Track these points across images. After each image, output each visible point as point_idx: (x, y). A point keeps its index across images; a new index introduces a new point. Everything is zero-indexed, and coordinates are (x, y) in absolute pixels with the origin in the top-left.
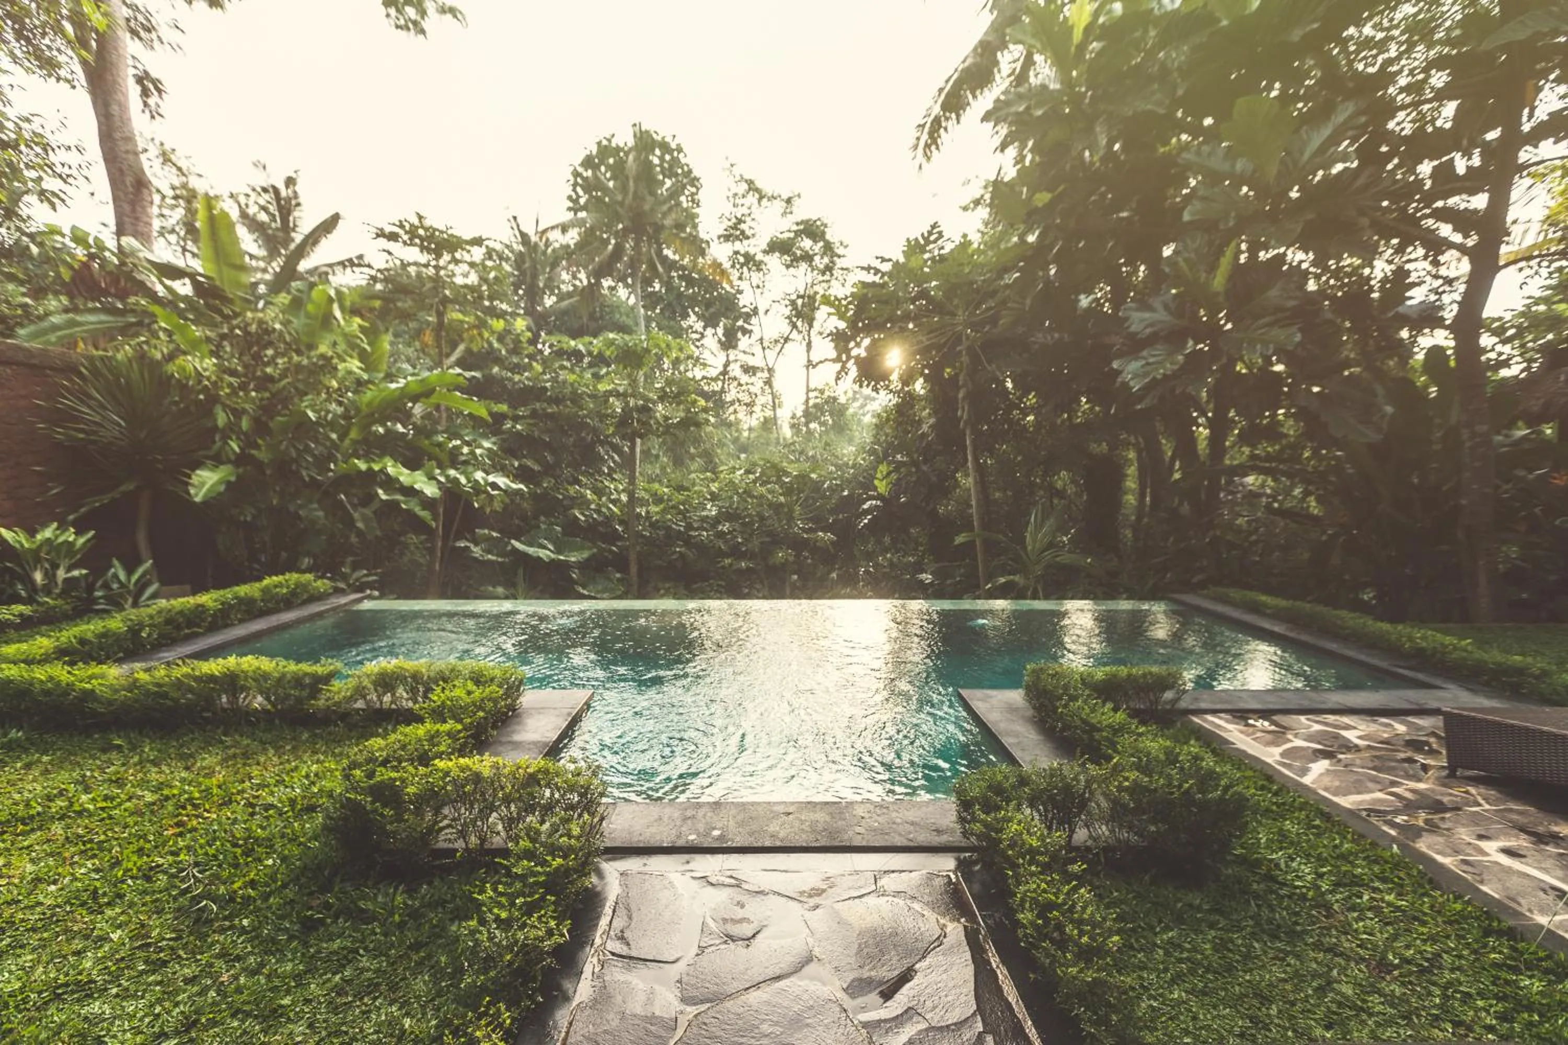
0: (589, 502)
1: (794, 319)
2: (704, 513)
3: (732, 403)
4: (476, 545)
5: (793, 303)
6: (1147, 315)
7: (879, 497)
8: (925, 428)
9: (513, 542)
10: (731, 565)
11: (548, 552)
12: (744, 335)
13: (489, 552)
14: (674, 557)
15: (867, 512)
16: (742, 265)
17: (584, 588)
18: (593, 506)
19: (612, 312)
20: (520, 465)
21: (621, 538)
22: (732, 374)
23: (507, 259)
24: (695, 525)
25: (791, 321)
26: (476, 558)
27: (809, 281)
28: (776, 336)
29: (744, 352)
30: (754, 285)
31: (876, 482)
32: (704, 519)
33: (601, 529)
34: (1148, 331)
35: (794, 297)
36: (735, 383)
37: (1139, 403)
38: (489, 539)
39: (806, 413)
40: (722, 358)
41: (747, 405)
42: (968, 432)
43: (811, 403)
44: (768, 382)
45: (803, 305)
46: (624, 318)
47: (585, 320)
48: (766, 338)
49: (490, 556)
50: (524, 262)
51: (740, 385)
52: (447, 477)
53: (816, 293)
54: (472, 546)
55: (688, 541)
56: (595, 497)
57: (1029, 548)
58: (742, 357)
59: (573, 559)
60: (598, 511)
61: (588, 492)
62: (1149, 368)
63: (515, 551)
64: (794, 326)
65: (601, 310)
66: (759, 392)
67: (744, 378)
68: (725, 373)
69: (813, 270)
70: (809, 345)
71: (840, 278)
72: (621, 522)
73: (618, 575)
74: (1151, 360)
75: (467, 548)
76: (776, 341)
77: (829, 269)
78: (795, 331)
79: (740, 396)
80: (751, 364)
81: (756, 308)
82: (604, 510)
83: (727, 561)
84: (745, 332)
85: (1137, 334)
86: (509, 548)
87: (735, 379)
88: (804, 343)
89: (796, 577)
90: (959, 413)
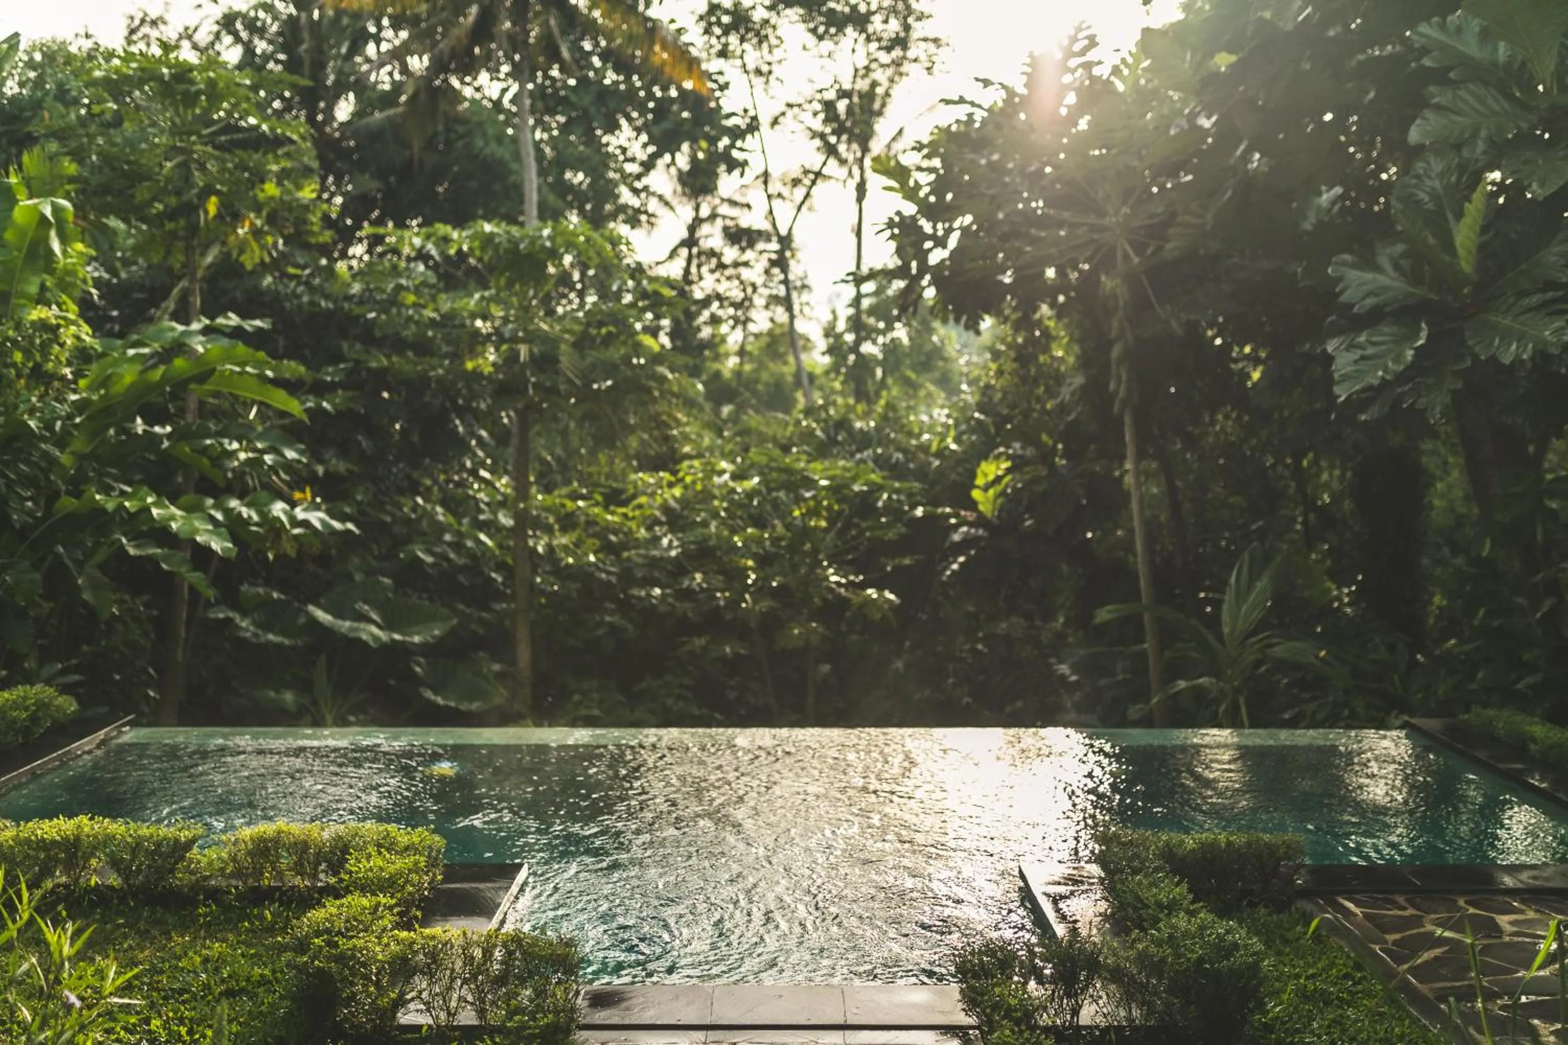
0: (441, 529)
1: (833, 139)
2: (655, 553)
3: (706, 303)
4: (244, 613)
5: (829, 106)
6: (1369, 276)
7: (981, 521)
8: (1066, 393)
9: (311, 608)
10: (705, 649)
11: (374, 630)
12: (729, 171)
13: (268, 628)
14: (600, 632)
15: (958, 549)
16: (726, 31)
17: (436, 693)
18: (448, 537)
19: (469, 134)
20: (327, 473)
21: (500, 596)
22: (706, 244)
23: (261, 31)
24: (639, 574)
25: (827, 143)
26: (244, 640)
27: (862, 62)
28: (796, 173)
29: (733, 203)
30: (751, 66)
31: (976, 494)
32: (654, 563)
33: (461, 578)
34: (1370, 302)
35: (831, 95)
36: (714, 261)
37: (1362, 412)
38: (268, 602)
39: (856, 324)
40: (686, 212)
41: (737, 306)
42: (1128, 420)
43: (866, 303)
44: (780, 263)
45: (850, 110)
46: (493, 146)
47: (416, 149)
48: (775, 173)
49: (271, 637)
50: (300, 42)
51: (721, 266)
52: (228, 512)
53: (874, 84)
54: (237, 618)
55: (625, 606)
56: (451, 519)
57: (1226, 630)
58: (724, 209)
59: (417, 639)
60: (457, 546)
61: (439, 509)
62: (1363, 366)
63: (314, 622)
64: (831, 151)
65: (448, 130)
66: (759, 281)
67: (730, 254)
68: (690, 242)
69: (868, 39)
70: (861, 189)
71: (923, 57)
72: (501, 566)
73: (496, 667)
74: (1370, 351)
75: (229, 620)
76: (796, 182)
77: (900, 42)
78: (832, 162)
79: (721, 289)
80: (744, 224)
81: (754, 118)
82: (469, 544)
83: (699, 642)
84: (733, 164)
85: (1352, 306)
86: (302, 620)
87: (712, 253)
88: (853, 184)
89: (826, 668)
90: (1112, 386)
